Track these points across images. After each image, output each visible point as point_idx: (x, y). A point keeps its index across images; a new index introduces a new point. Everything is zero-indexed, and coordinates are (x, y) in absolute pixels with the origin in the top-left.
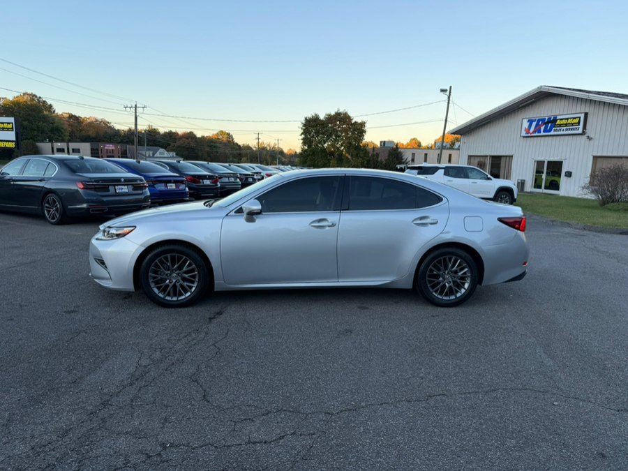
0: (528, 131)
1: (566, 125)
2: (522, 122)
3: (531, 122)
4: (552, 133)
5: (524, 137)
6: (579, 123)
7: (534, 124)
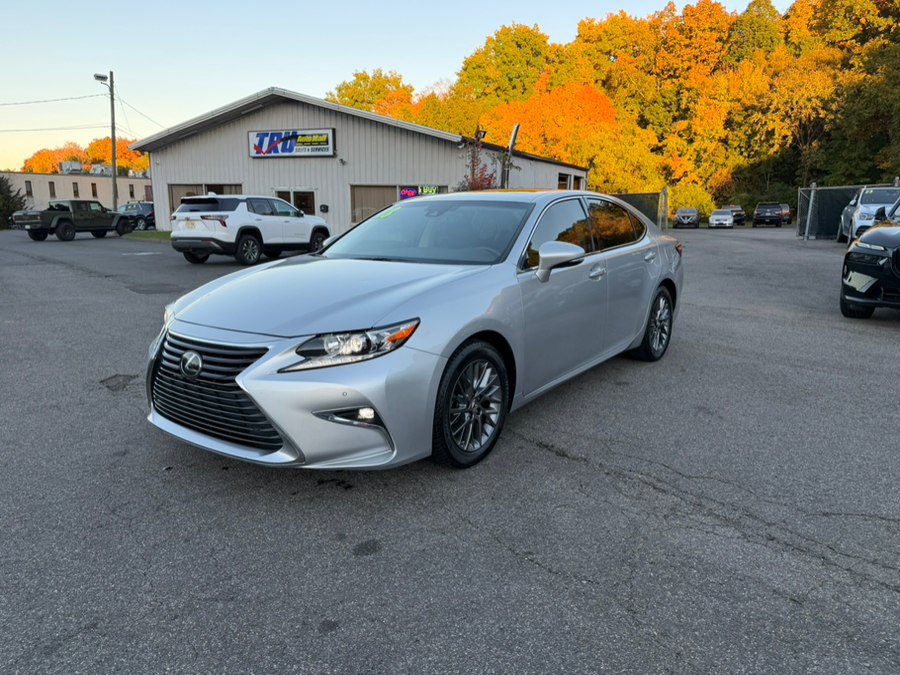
0: (258, 148)
1: (311, 143)
2: (248, 135)
3: (262, 136)
4: (294, 153)
5: (254, 158)
6: (327, 142)
7: (267, 140)
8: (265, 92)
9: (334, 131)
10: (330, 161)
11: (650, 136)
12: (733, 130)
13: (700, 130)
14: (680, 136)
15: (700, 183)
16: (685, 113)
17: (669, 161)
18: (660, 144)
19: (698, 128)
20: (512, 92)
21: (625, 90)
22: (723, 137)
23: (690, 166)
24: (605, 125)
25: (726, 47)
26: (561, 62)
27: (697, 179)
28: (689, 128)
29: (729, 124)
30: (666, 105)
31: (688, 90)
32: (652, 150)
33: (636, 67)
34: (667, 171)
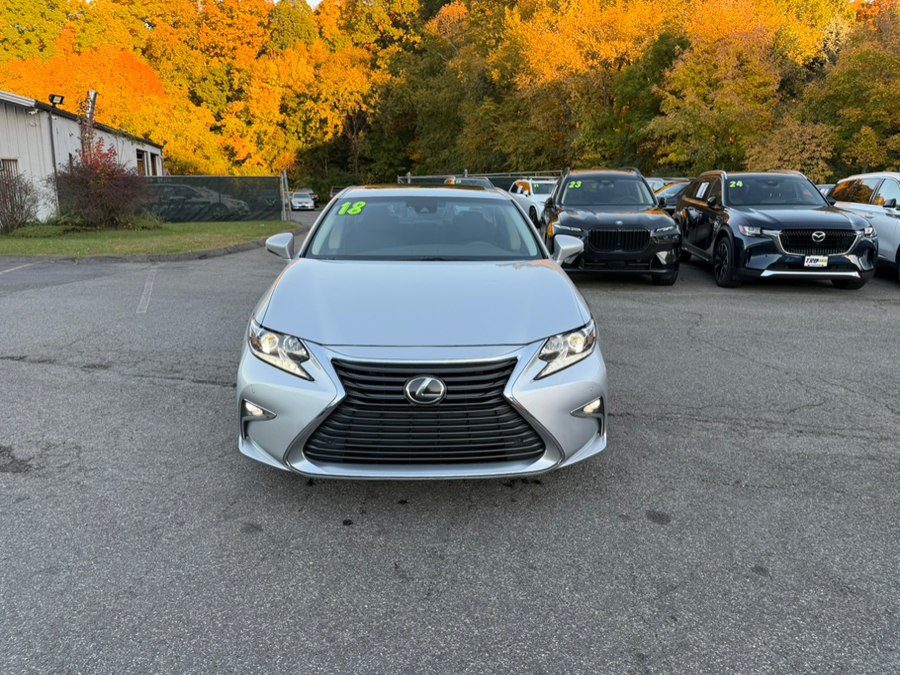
11: (205, 114)
12: (289, 115)
13: (258, 113)
14: (238, 117)
15: (266, 166)
16: (238, 94)
17: (230, 142)
18: (219, 124)
19: (255, 110)
21: (170, 63)
22: (281, 121)
23: (253, 148)
24: (155, 98)
25: (269, 32)
26: (87, 21)
27: (262, 161)
28: (247, 110)
29: (283, 109)
30: (217, 84)
31: (238, 70)
32: (211, 130)
33: (180, 40)
34: (230, 152)
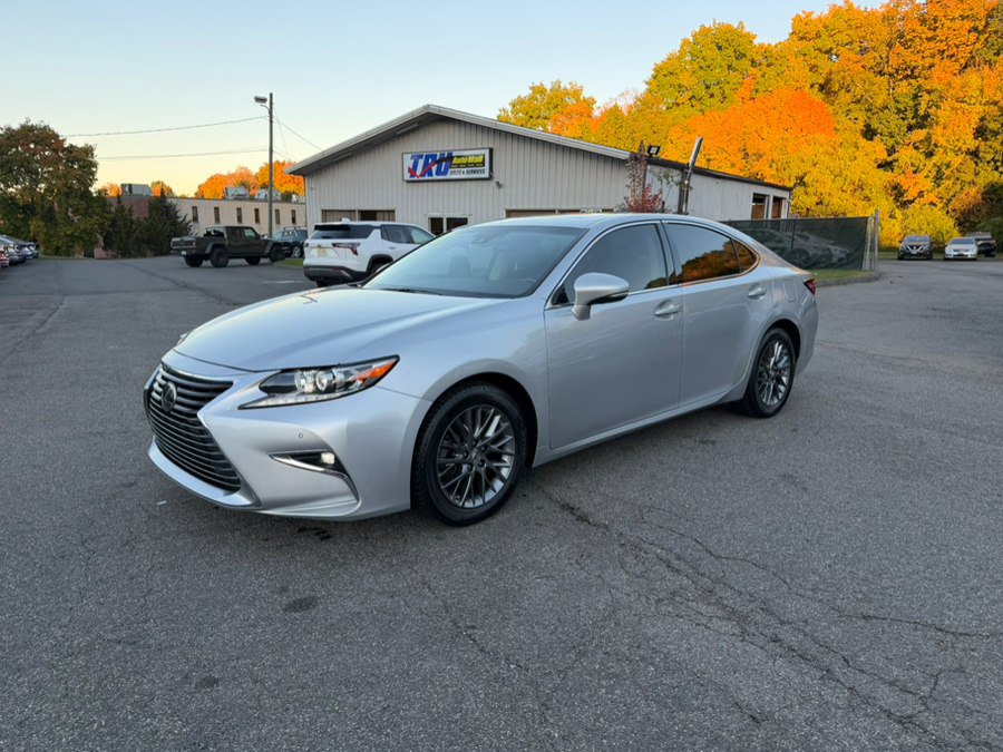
0: (412, 171)
1: (467, 165)
2: (402, 157)
3: (416, 158)
4: (449, 176)
5: (408, 182)
6: (483, 163)
7: (421, 162)
8: (420, 110)
9: (491, 150)
10: (486, 183)
11: (877, 148)
12: (986, 140)
13: (942, 141)
14: (916, 148)
15: (940, 205)
16: (923, 121)
17: (901, 179)
18: (890, 159)
19: (938, 135)
20: (709, 101)
21: (848, 96)
22: (972, 148)
23: (928, 184)
24: (820, 137)
25: (982, 38)
26: (769, 65)
27: (935, 200)
28: (928, 139)
29: (980, 132)
30: (899, 111)
31: (929, 92)
32: (880, 166)
33: (863, 67)
34: (897, 192)
